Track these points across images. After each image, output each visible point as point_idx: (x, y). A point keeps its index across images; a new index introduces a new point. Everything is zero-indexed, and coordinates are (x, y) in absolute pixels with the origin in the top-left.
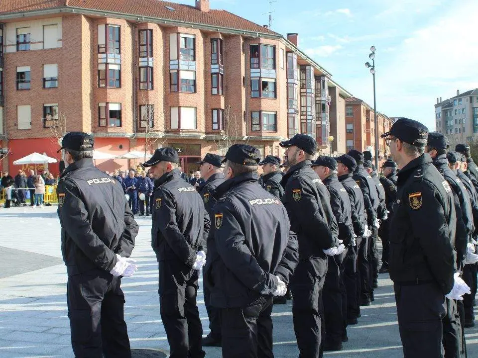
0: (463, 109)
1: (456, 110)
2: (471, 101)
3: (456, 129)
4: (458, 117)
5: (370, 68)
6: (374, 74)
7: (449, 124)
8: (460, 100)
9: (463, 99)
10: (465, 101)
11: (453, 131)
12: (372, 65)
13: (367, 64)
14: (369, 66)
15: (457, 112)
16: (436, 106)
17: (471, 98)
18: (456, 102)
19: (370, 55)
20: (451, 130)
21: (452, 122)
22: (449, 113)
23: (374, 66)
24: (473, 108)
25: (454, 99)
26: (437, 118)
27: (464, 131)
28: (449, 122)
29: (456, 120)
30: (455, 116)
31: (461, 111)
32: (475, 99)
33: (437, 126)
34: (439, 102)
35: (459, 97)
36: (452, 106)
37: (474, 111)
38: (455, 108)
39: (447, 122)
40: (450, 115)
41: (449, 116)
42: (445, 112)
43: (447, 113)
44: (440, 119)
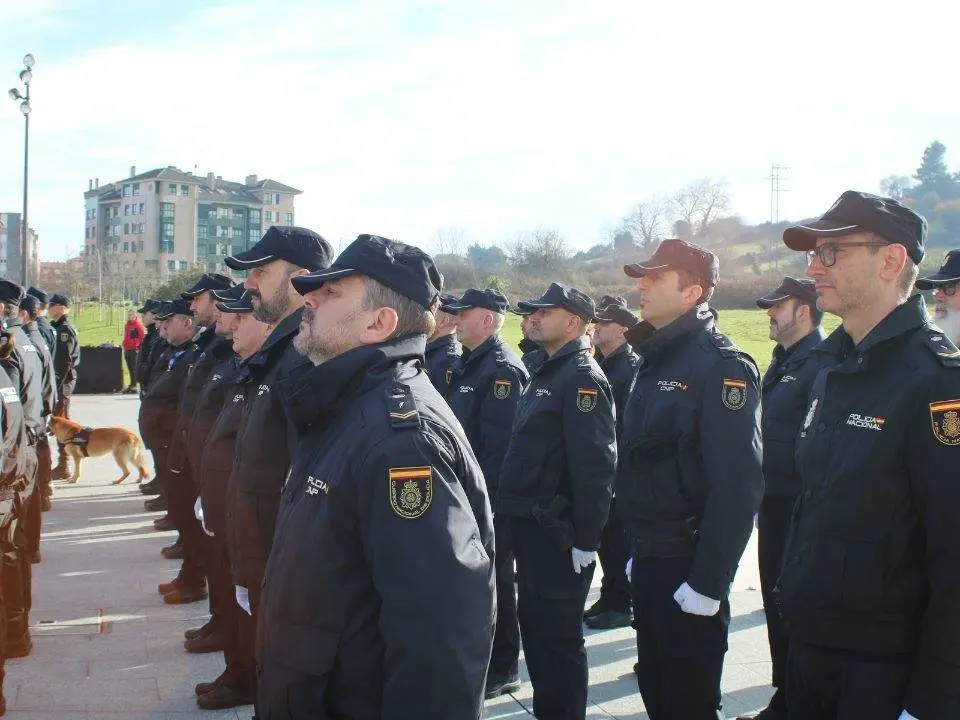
0: (141, 205)
1: (127, 207)
2: (158, 191)
3: (126, 245)
4: (130, 219)
5: (21, 101)
6: (26, 115)
7: (111, 232)
8: (136, 186)
9: (142, 186)
10: (146, 190)
11: (120, 246)
12: (24, 96)
13: (14, 91)
14: (18, 97)
15: (130, 210)
16: (88, 195)
17: (158, 184)
18: (129, 190)
19: (22, 74)
20: (115, 245)
21: (118, 230)
22: (112, 211)
23: (27, 98)
24: (162, 204)
25: (125, 184)
26: (88, 219)
27: (142, 247)
28: (112, 227)
29: (126, 226)
30: (123, 217)
31: (137, 209)
32: (165, 187)
33: (87, 236)
34: (94, 188)
35: (135, 181)
36: (119, 197)
37: (162, 211)
38: (126, 201)
39: (107, 228)
40: (116, 213)
41: (112, 216)
42: (105, 209)
43: (108, 209)
44: (95, 222)
